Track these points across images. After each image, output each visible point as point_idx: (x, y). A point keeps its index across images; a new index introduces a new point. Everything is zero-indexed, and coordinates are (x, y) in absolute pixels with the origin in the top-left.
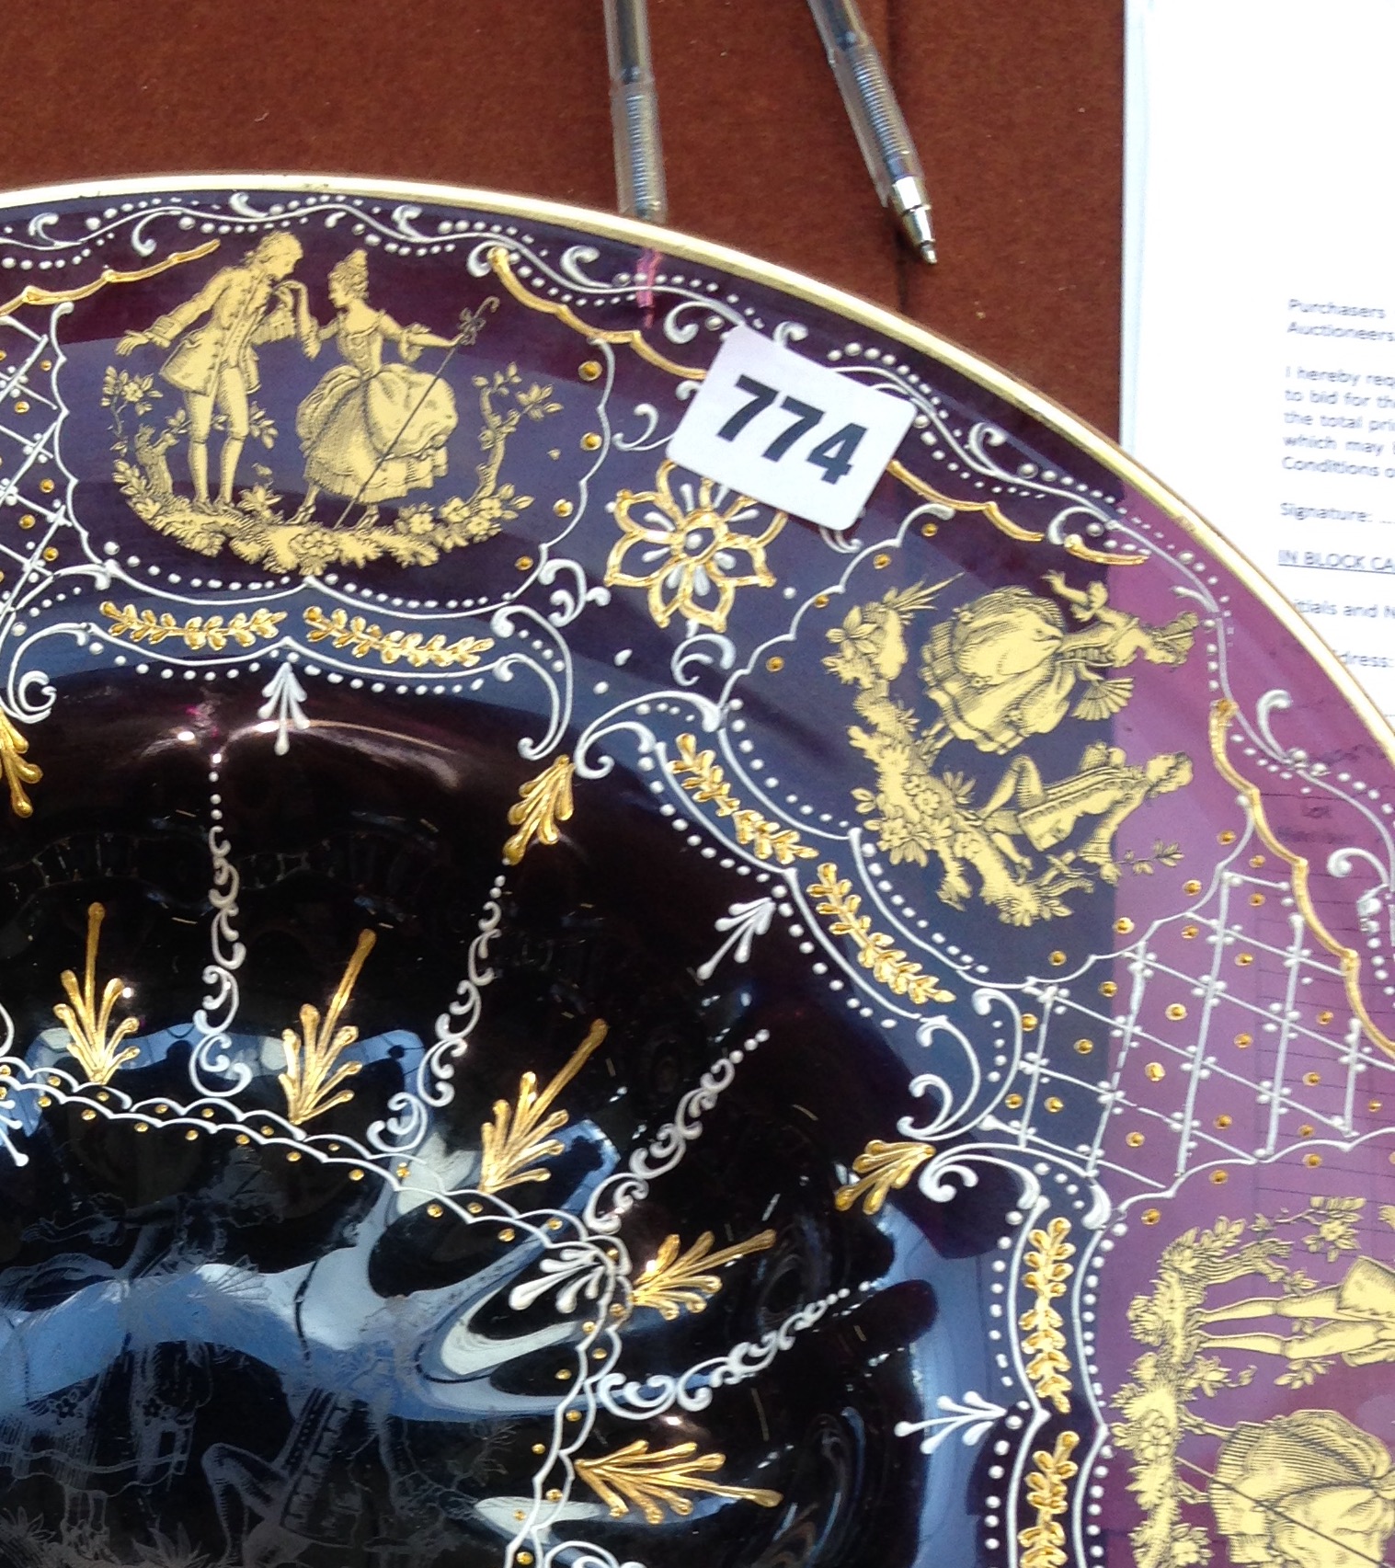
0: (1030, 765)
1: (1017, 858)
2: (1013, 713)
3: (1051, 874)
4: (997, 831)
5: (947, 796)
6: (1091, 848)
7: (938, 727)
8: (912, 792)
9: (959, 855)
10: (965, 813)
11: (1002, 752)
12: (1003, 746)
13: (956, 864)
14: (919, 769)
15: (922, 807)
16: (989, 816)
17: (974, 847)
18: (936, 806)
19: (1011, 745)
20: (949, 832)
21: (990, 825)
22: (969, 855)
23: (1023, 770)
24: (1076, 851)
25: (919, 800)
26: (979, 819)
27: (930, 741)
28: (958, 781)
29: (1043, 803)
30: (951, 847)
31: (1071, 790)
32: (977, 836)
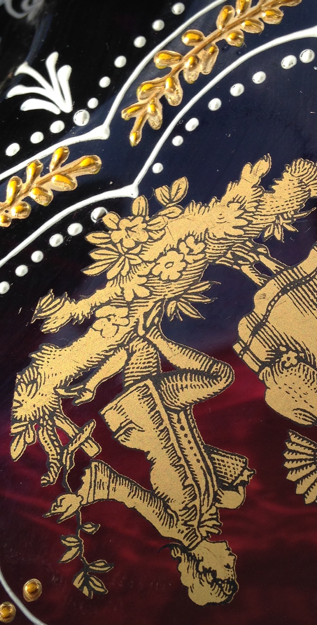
0: (220, 385)
1: (93, 383)
2: (292, 355)
3: (69, 429)
4: (130, 355)
5: (176, 288)
6: (103, 476)
7: (271, 265)
8: (183, 247)
9: (98, 314)
10: (154, 312)
11: (237, 348)
12: (246, 348)
13: (86, 310)
14: (213, 249)
15: (163, 260)
16: (150, 343)
17: (109, 329)
18: (164, 277)
19: (247, 359)
20: (129, 297)
21: (138, 345)
22: (97, 325)
23: (213, 377)
24: (98, 457)
25: (172, 256)
26: (147, 330)
27: (252, 258)
28: (197, 299)
29: (167, 409)
30: (108, 303)
31: (184, 442)
32: (124, 330)
